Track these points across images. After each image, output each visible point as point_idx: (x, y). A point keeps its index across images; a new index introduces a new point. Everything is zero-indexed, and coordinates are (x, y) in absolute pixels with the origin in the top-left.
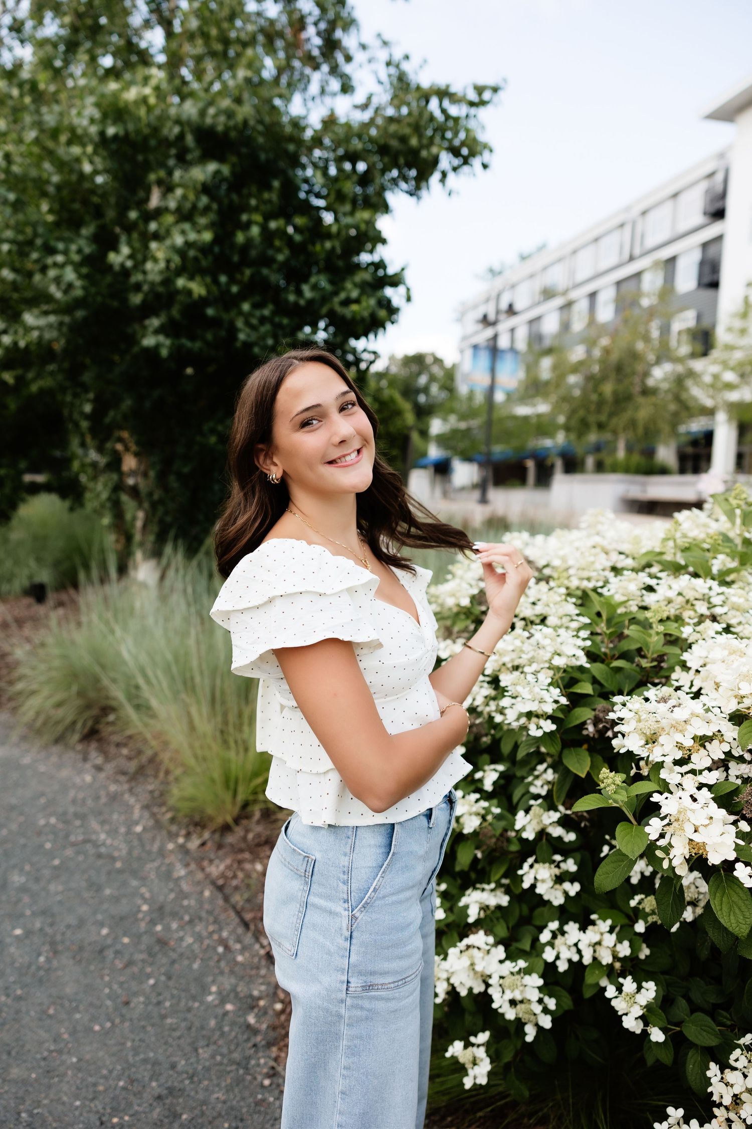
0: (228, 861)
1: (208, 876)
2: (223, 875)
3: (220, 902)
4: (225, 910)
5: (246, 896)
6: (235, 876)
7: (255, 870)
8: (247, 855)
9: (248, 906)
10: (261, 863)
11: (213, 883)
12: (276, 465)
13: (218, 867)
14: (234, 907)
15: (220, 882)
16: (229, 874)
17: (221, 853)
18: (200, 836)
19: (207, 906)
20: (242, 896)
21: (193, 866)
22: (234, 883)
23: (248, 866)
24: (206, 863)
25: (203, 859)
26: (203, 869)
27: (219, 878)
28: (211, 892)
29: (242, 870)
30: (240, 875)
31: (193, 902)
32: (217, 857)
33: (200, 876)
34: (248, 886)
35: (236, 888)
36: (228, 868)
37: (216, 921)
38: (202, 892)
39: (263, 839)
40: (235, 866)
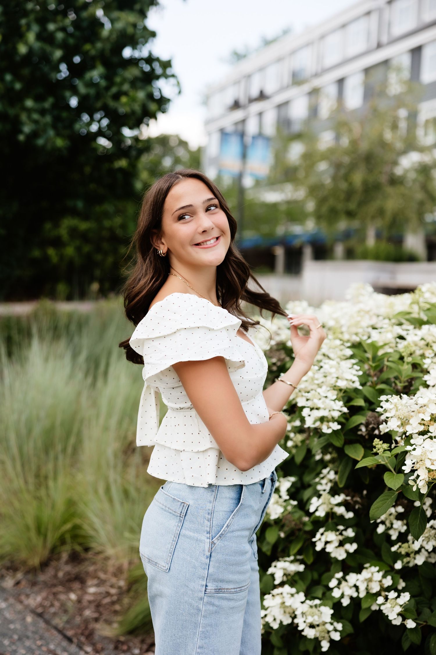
0: (44, 594)
1: (27, 607)
2: (41, 605)
3: (42, 624)
4: (48, 630)
5: (65, 618)
6: (52, 605)
7: (70, 599)
8: (60, 589)
9: (68, 626)
10: (75, 593)
11: (33, 612)
12: (163, 244)
13: (35, 599)
14: (56, 628)
15: (40, 610)
16: (47, 603)
17: (36, 589)
18: (14, 576)
19: (31, 628)
20: (61, 619)
21: (12, 600)
22: (52, 610)
23: (62, 597)
24: (23, 598)
25: (19, 595)
26: (21, 602)
27: (37, 607)
28: (33, 618)
29: (58, 600)
30: (57, 604)
31: (18, 626)
32: (33, 593)
33: (19, 607)
34: (66, 611)
35: (55, 614)
36: (45, 599)
37: (41, 638)
38: (24, 619)
39: (73, 576)
40: (51, 597)
